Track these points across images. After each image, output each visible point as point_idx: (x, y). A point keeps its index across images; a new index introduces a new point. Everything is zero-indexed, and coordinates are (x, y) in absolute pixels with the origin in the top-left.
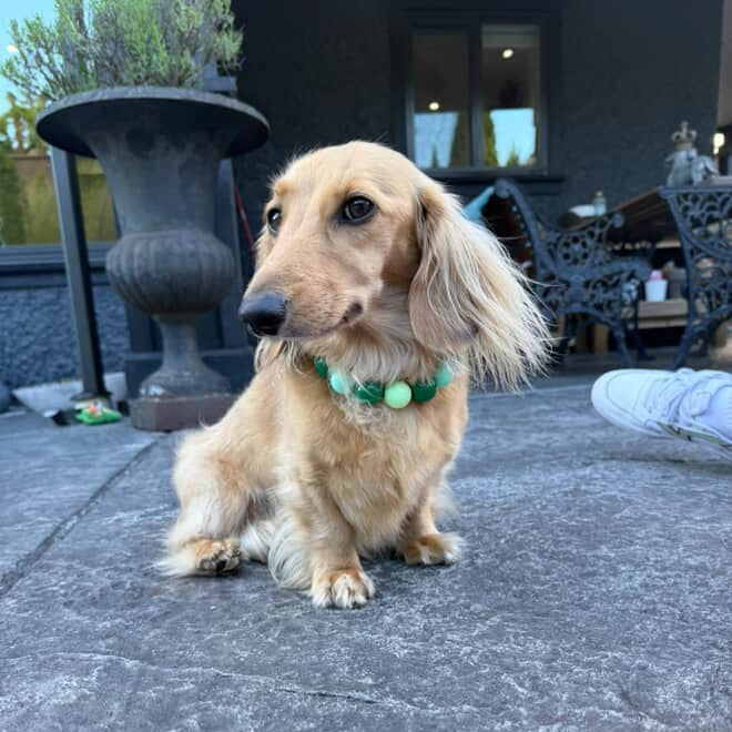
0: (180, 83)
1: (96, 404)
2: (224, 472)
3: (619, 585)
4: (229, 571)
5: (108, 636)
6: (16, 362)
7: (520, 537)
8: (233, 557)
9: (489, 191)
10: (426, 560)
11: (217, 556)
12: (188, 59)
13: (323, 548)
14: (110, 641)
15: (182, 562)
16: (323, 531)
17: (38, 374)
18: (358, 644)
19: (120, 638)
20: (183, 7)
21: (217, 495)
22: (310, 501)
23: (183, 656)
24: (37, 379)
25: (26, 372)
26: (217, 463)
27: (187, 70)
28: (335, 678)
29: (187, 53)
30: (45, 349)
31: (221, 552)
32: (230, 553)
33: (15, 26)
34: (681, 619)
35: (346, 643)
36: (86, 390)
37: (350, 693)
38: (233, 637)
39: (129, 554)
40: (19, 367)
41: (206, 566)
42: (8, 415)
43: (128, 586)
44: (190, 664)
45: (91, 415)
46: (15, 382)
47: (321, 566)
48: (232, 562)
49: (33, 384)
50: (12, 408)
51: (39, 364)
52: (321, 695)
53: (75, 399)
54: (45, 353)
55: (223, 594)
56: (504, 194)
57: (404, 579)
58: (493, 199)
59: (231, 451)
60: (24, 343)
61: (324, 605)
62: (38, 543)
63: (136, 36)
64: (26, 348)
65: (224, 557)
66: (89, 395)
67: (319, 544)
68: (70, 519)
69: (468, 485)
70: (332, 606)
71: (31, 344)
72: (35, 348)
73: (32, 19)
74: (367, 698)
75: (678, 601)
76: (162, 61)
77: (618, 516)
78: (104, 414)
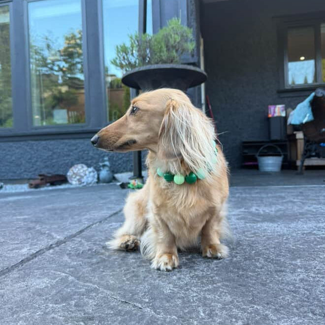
0: (172, 62)
1: (135, 181)
2: (139, 209)
3: (290, 277)
4: (130, 249)
5: (72, 268)
6: (117, 164)
7: (263, 251)
8: (132, 243)
9: (313, 94)
10: (209, 255)
11: (126, 243)
12: (174, 54)
13: (161, 243)
14: (71, 269)
15: (115, 243)
16: (162, 235)
17: (124, 169)
18: (154, 286)
19: (76, 269)
20: (173, 35)
21: (135, 218)
22: (157, 222)
23: (91, 279)
24: (124, 170)
25: (120, 167)
26: (137, 205)
27: (174, 57)
28: (136, 297)
29: (174, 51)
30: (127, 159)
31: (128, 241)
32: (131, 242)
33: (117, 47)
34: (307, 297)
35: (150, 284)
36: (134, 176)
37: (135, 304)
38: (113, 275)
39: (103, 239)
40: (118, 166)
41: (122, 246)
42: (111, 183)
43: (94, 250)
44: (91, 282)
45: (133, 185)
46: (115, 171)
47: (159, 251)
48: (131, 245)
49: (122, 172)
50: (113, 181)
51: (124, 165)
52: (126, 302)
53: (130, 179)
54: (128, 161)
55: (123, 258)
56: (320, 95)
57: (196, 262)
58: (315, 97)
59: (143, 200)
60: (120, 157)
61: (156, 268)
62: (77, 231)
63: (156, 47)
64: (121, 158)
65: (129, 243)
66: (135, 177)
67: (160, 241)
68: (96, 224)
69: (261, 226)
70: (159, 269)
71: (123, 157)
72: (124, 159)
73: (122, 45)
74: (140, 306)
75: (312, 289)
76: (165, 55)
77: (319, 247)
78: (138, 185)
